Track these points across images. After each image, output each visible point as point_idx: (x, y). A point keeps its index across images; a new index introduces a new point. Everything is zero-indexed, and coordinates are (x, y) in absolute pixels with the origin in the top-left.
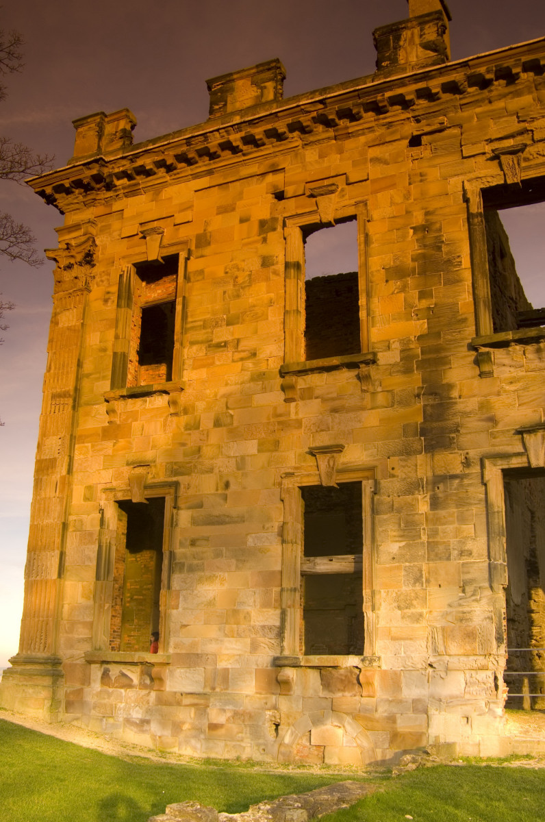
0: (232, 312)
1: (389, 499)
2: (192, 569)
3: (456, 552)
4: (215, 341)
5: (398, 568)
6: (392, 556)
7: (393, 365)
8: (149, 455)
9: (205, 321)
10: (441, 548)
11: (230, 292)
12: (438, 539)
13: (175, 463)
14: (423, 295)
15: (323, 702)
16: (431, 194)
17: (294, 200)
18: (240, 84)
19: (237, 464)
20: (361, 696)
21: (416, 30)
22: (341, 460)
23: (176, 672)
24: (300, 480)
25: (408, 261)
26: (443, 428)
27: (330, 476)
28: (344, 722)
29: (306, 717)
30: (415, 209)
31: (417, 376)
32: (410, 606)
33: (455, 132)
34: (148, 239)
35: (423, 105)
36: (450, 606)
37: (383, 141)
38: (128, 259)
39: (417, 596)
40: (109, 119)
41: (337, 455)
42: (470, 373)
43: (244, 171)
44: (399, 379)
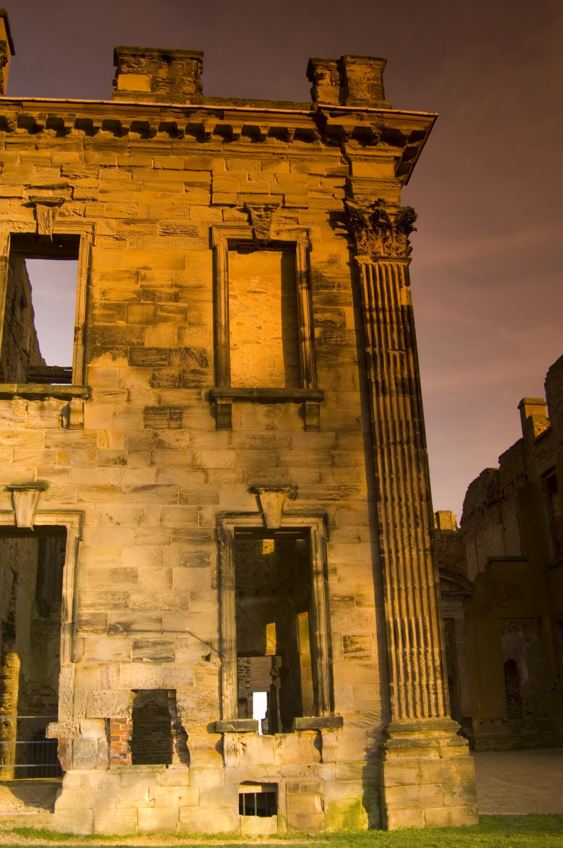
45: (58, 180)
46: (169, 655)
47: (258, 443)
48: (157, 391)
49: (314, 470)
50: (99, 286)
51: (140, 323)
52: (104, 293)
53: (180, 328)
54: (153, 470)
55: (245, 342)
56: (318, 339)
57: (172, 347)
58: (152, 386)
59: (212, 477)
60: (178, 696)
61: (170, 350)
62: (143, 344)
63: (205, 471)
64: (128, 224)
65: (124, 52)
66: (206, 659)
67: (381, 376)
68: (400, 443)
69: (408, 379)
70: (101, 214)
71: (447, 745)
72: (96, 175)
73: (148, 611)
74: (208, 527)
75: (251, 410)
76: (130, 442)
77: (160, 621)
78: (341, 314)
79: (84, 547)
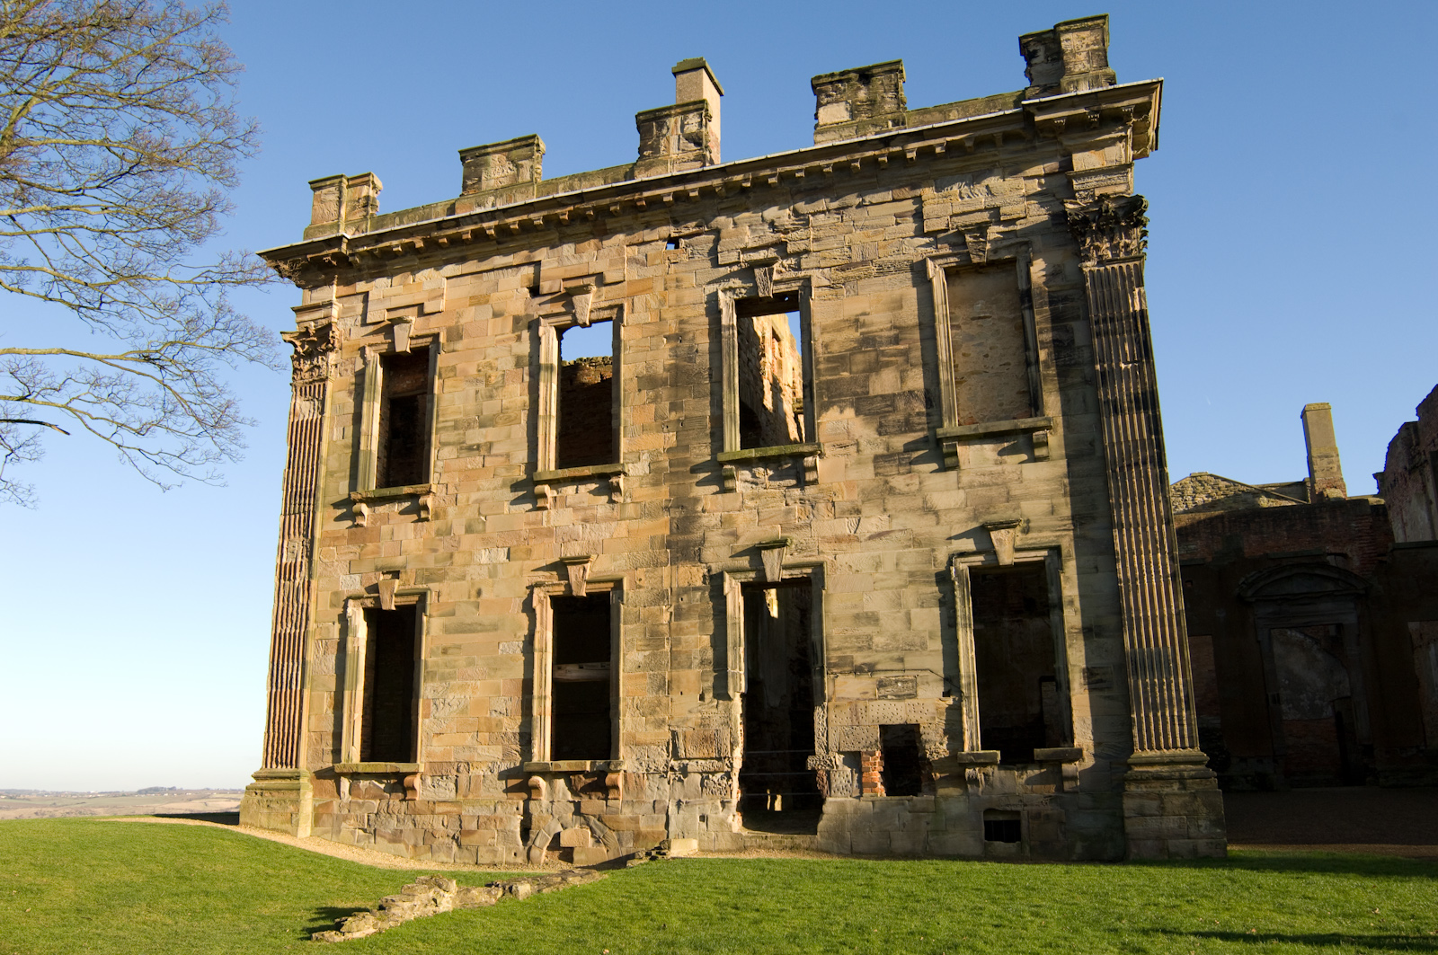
0: (484, 413)
1: (635, 610)
2: (443, 678)
3: (697, 661)
4: (469, 443)
5: (643, 676)
6: (637, 664)
7: (642, 477)
8: (398, 561)
9: (456, 421)
10: (683, 658)
11: (483, 392)
12: (680, 648)
13: (427, 570)
14: (674, 407)
15: (572, 806)
16: (686, 302)
17: (549, 297)
18: (495, 159)
19: (489, 572)
20: (606, 799)
21: (679, 118)
22: (592, 570)
23: (429, 781)
24: (550, 589)
25: (661, 370)
26: (688, 541)
27: (580, 586)
28: (592, 824)
29: (555, 820)
30: (670, 316)
31: (665, 488)
32: (653, 712)
33: (712, 237)
34: (396, 327)
35: (681, 207)
36: (690, 712)
37: (641, 240)
38: (374, 348)
39: (659, 704)
40: (351, 183)
41: (588, 566)
42: (715, 488)
43: (499, 261)
44: (648, 490)
45: (770, 237)
46: (911, 692)
47: (987, 479)
48: (885, 438)
49: (1046, 501)
50: (820, 341)
51: (864, 371)
52: (826, 346)
53: (902, 372)
54: (885, 517)
55: (973, 373)
56: (1044, 362)
57: (896, 392)
58: (880, 434)
59: (943, 519)
60: (922, 730)
61: (894, 395)
62: (868, 393)
63: (936, 513)
64: (843, 270)
65: (821, 81)
66: (946, 694)
67: (1113, 394)
68: (1137, 464)
69: (1144, 394)
70: (816, 264)
71: (1192, 778)
72: (806, 224)
73: (890, 651)
74: (942, 568)
75: (978, 446)
76: (863, 491)
77: (901, 660)
78: (1069, 331)
79: (828, 595)
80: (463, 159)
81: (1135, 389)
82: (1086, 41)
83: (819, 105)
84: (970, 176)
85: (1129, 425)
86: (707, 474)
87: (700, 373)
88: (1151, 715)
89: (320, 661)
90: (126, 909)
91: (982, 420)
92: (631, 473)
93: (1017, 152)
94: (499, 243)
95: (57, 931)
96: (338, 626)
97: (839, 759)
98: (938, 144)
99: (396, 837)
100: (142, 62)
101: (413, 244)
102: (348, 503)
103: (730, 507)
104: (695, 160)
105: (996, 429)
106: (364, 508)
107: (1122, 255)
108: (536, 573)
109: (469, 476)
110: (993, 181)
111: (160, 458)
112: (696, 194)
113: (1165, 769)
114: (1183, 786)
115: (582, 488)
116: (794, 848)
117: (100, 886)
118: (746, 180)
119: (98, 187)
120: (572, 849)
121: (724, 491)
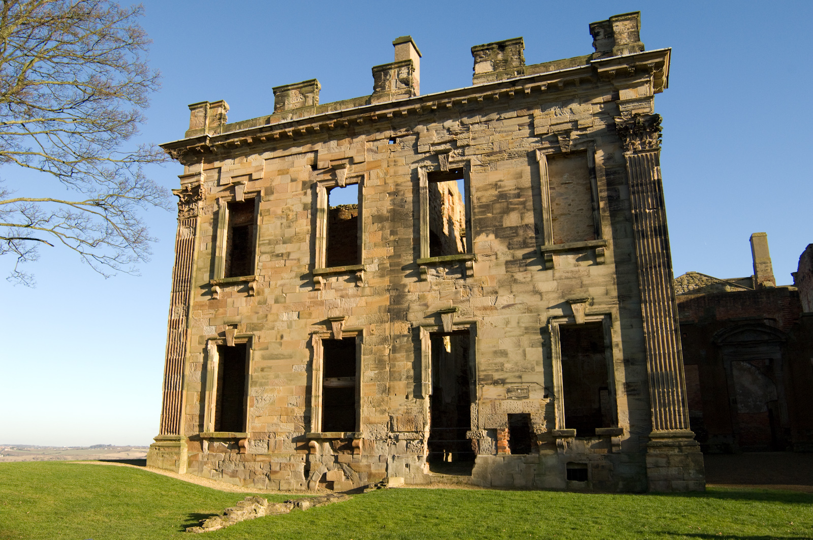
0: (286, 236)
1: (370, 347)
2: (261, 385)
3: (405, 377)
4: (277, 252)
5: (374, 385)
6: (371, 378)
7: (374, 273)
8: (237, 319)
9: (270, 240)
10: (396, 375)
11: (285, 224)
12: (395, 369)
13: (253, 324)
14: (393, 233)
15: (333, 458)
16: (400, 173)
17: (323, 171)
18: (292, 93)
19: (288, 325)
20: (353, 454)
21: (396, 70)
22: (345, 325)
23: (253, 443)
24: (322, 335)
25: (385, 212)
26: (400, 309)
27: (339, 334)
28: (344, 468)
29: (324, 466)
30: (390, 181)
31: (387, 279)
32: (379, 405)
33: (415, 137)
34: (236, 187)
35: (398, 120)
36: (400, 405)
37: (374, 139)
38: (224, 199)
39: (383, 401)
40: (212, 106)
41: (343, 322)
42: (415, 279)
43: (294, 150)
44: (378, 280)
45: (448, 137)
46: (526, 395)
47: (569, 275)
48: (511, 251)
49: (603, 288)
50: (476, 196)
51: (500, 213)
52: (479, 199)
53: (522, 214)
54: (512, 296)
55: (562, 215)
56: (602, 208)
57: (518, 225)
58: (509, 249)
59: (544, 297)
60: (531, 417)
61: (517, 227)
62: (502, 225)
63: (541, 294)
64: (488, 156)
65: (477, 49)
66: (546, 397)
67: (642, 226)
68: (655, 267)
69: (659, 227)
70: (473, 153)
71: (686, 446)
72: (468, 130)
73: (514, 372)
74: (544, 325)
75: (564, 256)
76: (499, 281)
77: (520, 377)
78: (616, 191)
79: (479, 340)
80: (275, 93)
81: (655, 224)
82: (627, 27)
83: (475, 63)
84: (561, 103)
85: (651, 245)
86: (411, 271)
87: (407, 214)
88: (662, 410)
89: (192, 374)
90: (83, 513)
91: (567, 241)
92: (368, 270)
93: (587, 89)
94: (294, 140)
95: (44, 525)
96: (202, 355)
97: (485, 433)
98: (543, 85)
99: (234, 474)
100: (96, 38)
101: (246, 140)
102: (209, 286)
103: (423, 290)
104: (405, 94)
105: (575, 247)
106: (218, 289)
107: (647, 148)
108: (314, 326)
109: (277, 271)
110: (574, 106)
111: (104, 260)
112: (406, 112)
113: (670, 440)
114: (681, 450)
115: (340, 278)
116: (458, 483)
117: (68, 500)
118: (434, 105)
119: (71, 108)
120: (333, 482)
121: (420, 280)
